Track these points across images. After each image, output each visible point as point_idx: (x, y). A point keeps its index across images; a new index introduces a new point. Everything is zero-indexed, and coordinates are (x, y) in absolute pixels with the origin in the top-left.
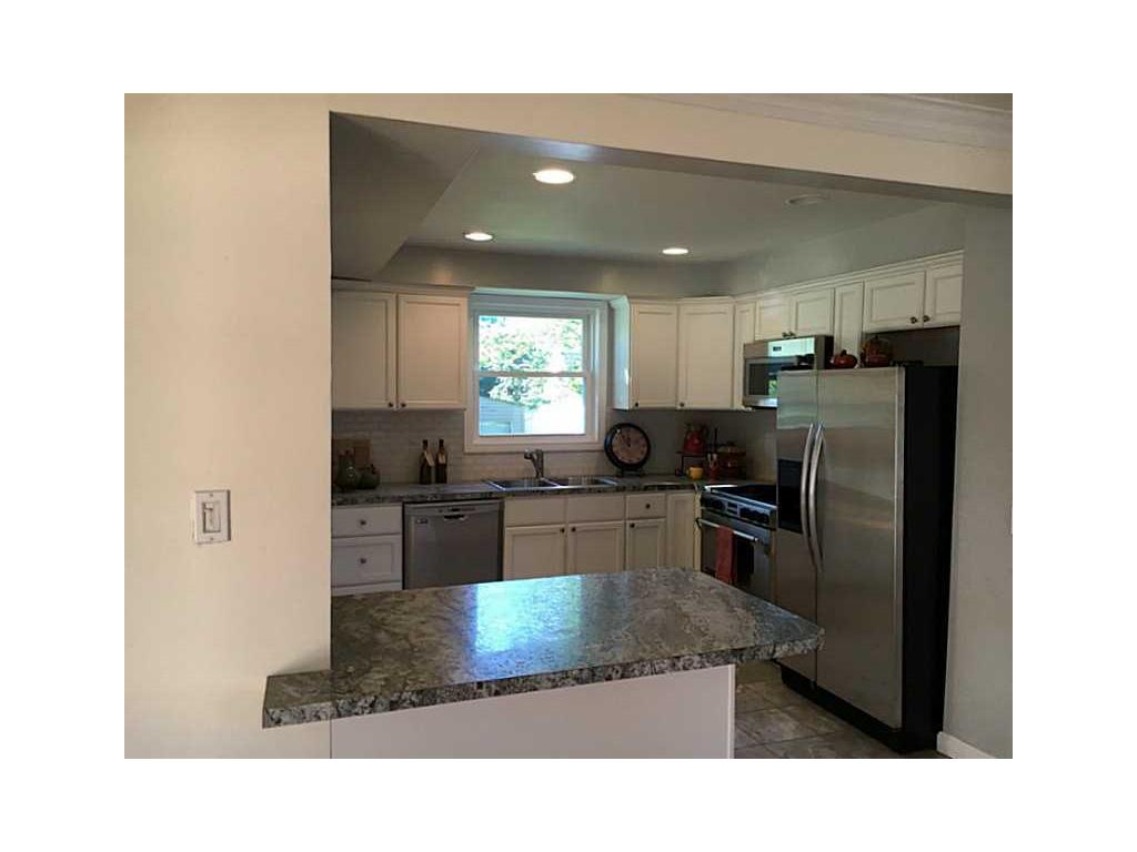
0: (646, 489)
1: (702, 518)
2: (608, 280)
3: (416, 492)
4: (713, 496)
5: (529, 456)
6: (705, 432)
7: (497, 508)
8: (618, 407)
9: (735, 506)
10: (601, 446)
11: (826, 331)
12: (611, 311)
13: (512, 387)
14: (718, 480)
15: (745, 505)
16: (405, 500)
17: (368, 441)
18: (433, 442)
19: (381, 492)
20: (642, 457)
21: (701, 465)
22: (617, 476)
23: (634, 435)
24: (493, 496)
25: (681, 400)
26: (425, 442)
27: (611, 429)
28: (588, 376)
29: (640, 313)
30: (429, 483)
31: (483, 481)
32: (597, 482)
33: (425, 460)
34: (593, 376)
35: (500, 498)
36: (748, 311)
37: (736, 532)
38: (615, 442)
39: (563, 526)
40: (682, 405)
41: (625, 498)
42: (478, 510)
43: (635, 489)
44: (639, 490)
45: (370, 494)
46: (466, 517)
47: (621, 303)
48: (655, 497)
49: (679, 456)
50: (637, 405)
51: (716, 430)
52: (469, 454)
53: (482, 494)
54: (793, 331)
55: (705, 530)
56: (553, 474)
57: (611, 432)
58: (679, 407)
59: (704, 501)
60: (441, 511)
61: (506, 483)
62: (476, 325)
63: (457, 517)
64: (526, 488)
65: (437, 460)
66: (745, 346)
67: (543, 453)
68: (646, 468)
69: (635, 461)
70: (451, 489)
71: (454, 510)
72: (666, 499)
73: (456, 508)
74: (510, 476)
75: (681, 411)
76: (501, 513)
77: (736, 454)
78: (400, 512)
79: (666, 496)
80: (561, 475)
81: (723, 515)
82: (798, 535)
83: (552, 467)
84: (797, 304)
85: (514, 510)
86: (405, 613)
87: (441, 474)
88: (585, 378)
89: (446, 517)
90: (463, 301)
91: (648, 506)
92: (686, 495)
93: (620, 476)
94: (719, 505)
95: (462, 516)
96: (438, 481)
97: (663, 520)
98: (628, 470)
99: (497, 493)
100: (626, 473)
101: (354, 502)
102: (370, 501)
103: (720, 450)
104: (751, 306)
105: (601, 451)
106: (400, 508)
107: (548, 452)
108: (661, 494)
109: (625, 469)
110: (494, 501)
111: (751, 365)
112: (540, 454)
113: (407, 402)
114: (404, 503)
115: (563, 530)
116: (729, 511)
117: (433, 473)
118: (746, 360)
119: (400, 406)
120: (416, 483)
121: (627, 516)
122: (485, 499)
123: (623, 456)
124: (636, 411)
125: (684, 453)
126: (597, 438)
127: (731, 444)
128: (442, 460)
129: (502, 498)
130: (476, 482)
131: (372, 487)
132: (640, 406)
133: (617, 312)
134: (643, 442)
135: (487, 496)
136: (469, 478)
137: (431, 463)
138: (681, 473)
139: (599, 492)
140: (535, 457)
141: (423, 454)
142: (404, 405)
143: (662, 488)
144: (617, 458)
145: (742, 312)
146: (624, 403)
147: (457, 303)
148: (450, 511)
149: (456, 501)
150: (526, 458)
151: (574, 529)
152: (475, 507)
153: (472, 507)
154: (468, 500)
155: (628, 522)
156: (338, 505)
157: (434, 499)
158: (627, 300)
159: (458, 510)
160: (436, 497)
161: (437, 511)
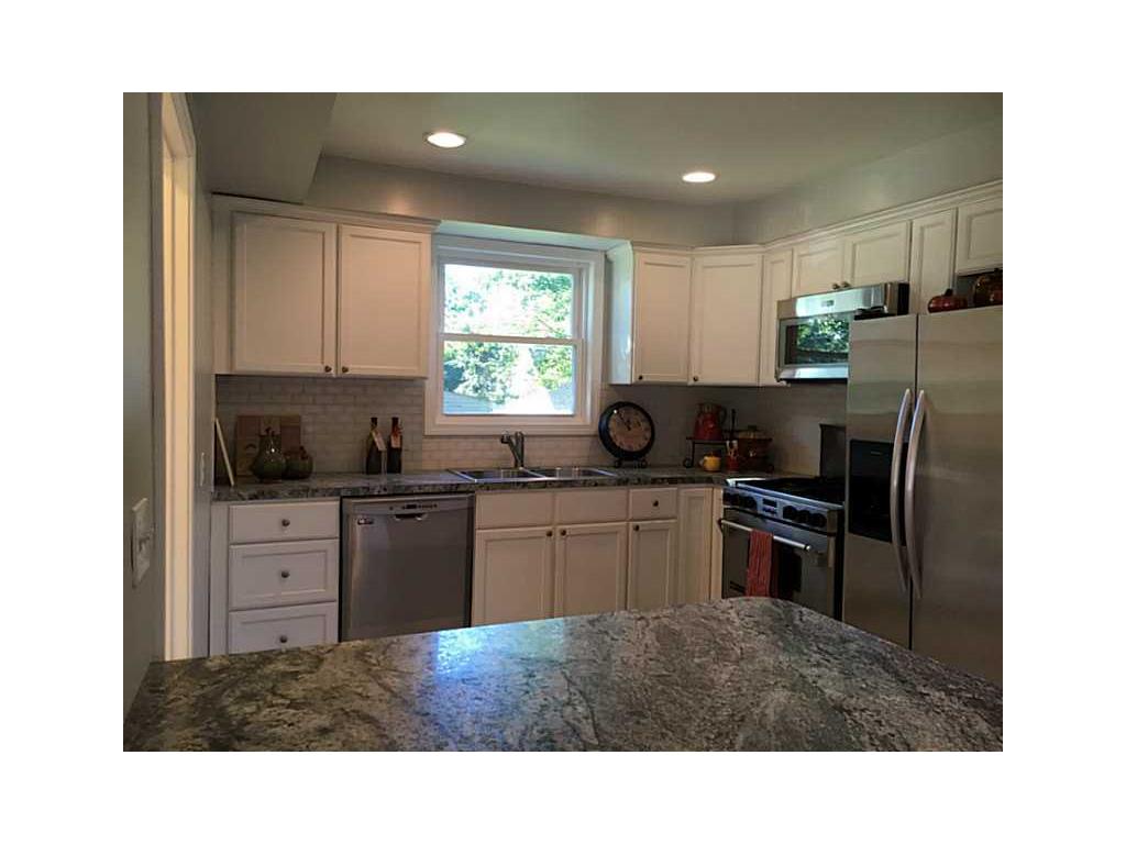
0: (654, 482)
1: (725, 519)
2: (606, 222)
3: (360, 483)
4: (740, 492)
5: (505, 440)
6: (722, 413)
7: (465, 505)
8: (615, 382)
9: (774, 504)
10: (594, 430)
11: (899, 277)
12: (608, 263)
13: (478, 385)
14: (741, 471)
15: (788, 503)
16: (342, 494)
17: (300, 417)
18: (385, 421)
19: (314, 483)
20: (644, 443)
21: (716, 454)
22: (615, 467)
23: (636, 417)
24: (459, 489)
25: (694, 374)
26: (374, 420)
27: (608, 408)
28: (578, 343)
29: (647, 263)
30: (379, 472)
31: (447, 470)
32: (590, 473)
33: (374, 443)
34: (585, 344)
35: (470, 492)
36: (782, 261)
37: (775, 537)
38: (612, 424)
39: (550, 528)
40: (695, 380)
41: (628, 492)
42: (442, 506)
43: (641, 482)
44: (646, 483)
45: (297, 484)
46: (425, 516)
47: (623, 253)
48: (665, 493)
49: (690, 442)
50: (641, 378)
51: (734, 411)
52: (432, 437)
53: (445, 486)
54: (849, 282)
55: (729, 533)
56: (535, 464)
58: (691, 382)
59: (728, 498)
60: (391, 509)
61: (478, 474)
62: (441, 275)
63: (413, 516)
64: (502, 480)
65: (389, 444)
66: (779, 302)
67: (523, 437)
68: (650, 457)
69: (636, 448)
70: (405, 480)
71: (409, 507)
72: (678, 495)
73: (412, 505)
74: (481, 465)
75: (693, 386)
76: (471, 510)
77: (759, 440)
78: (338, 507)
79: (678, 491)
80: (546, 463)
81: (757, 515)
82: (888, 544)
83: (535, 455)
84: (854, 245)
85: (488, 507)
86: (293, 704)
87: (394, 460)
88: (575, 347)
89: (398, 516)
90: (425, 238)
91: (656, 504)
92: (701, 490)
93: (618, 466)
94: (751, 503)
95: (419, 515)
96: (390, 471)
97: (672, 521)
98: (627, 459)
99: (465, 485)
100: (625, 463)
101: (273, 496)
102: (295, 495)
103: (740, 436)
104: (785, 256)
105: (595, 436)
106: (338, 503)
107: (528, 436)
108: (673, 489)
109: (623, 458)
110: (462, 495)
111: (788, 328)
112: (521, 438)
113: (350, 366)
114: (342, 497)
115: (550, 534)
116: (764, 509)
117: (383, 460)
118: (781, 320)
119: (340, 372)
120: (359, 472)
121: (630, 517)
122: (450, 493)
123: (621, 441)
124: (639, 386)
125: (695, 439)
126: (589, 420)
127: (754, 429)
128: (395, 444)
129: (473, 492)
130: (439, 471)
131: (303, 475)
132: (645, 379)
133: (615, 265)
134: (644, 425)
135: (453, 489)
136: (428, 466)
137: (381, 446)
138: (692, 463)
139: (596, 485)
140: (514, 440)
141: (371, 435)
142: (345, 370)
143: (672, 481)
144: (614, 444)
145: (773, 263)
146: (623, 374)
147: (417, 240)
148: (404, 508)
149: (412, 494)
150: (502, 442)
151: (564, 533)
152: (437, 503)
153: (433, 503)
154: (428, 494)
155: (631, 524)
156: (251, 499)
157: (383, 493)
158: (630, 247)
159: (414, 507)
160: (385, 490)
161: (386, 507)
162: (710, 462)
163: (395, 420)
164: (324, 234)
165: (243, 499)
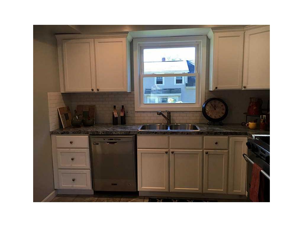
0: (216, 134)
6: (261, 102)
8: (210, 90)
10: (201, 109)
12: (208, 40)
16: (89, 133)
20: (222, 115)
21: (255, 121)
23: (219, 104)
25: (244, 85)
26: (115, 107)
33: (114, 115)
34: (199, 75)
35: (134, 135)
38: (207, 108)
39: (167, 150)
40: (245, 87)
41: (203, 138)
43: (209, 134)
44: (212, 134)
46: (117, 143)
48: (221, 139)
49: (245, 115)
50: (217, 88)
52: (137, 112)
53: (125, 132)
57: (207, 102)
58: (243, 89)
59: (248, 144)
62: (142, 53)
63: (114, 143)
71: (110, 139)
72: (229, 140)
75: (244, 91)
79: (229, 138)
81: (258, 156)
83: (176, 119)
87: (123, 121)
89: (108, 143)
90: (124, 40)
91: (217, 143)
92: (242, 138)
94: (256, 149)
96: (122, 124)
97: (226, 151)
99: (132, 132)
102: (74, 133)
105: (201, 112)
106: (88, 137)
107: (173, 112)
108: (226, 137)
110: (131, 136)
112: (169, 113)
113: (100, 88)
115: (166, 153)
116: (261, 154)
117: (119, 120)
121: (204, 148)
122: (126, 135)
123: (211, 115)
124: (216, 91)
125: (248, 114)
126: (199, 106)
128: (122, 115)
129: (136, 135)
133: (211, 40)
134: (223, 107)
135: (127, 133)
136: (137, 122)
141: (113, 112)
142: (98, 90)
143: (227, 134)
146: (212, 87)
147: (121, 41)
148: (108, 139)
149: (113, 135)
150: (158, 114)
151: (173, 153)
152: (121, 138)
153: (119, 139)
154: (118, 135)
155: (205, 151)
156: (61, 134)
157: (103, 134)
158: (211, 30)
159: (112, 139)
160: (103, 133)
161: (102, 139)
162: (251, 125)
163: (123, 106)
164: (89, 43)
165: (59, 134)
